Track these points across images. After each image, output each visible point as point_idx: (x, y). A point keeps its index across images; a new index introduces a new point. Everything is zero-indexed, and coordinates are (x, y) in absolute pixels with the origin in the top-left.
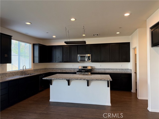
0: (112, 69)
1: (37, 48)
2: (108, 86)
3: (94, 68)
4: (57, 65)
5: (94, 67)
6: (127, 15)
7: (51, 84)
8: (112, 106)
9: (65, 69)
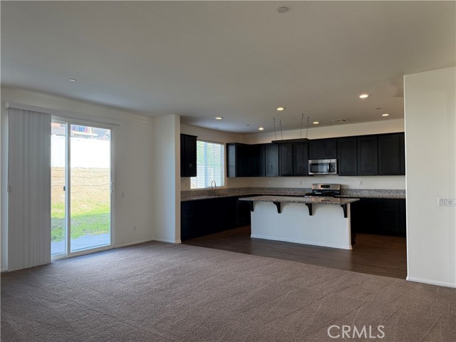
0: (386, 191)
1: (233, 150)
2: (346, 216)
3: (346, 188)
4: (270, 182)
5: (347, 186)
6: (364, 96)
7: (253, 211)
8: (353, 250)
9: (286, 189)
